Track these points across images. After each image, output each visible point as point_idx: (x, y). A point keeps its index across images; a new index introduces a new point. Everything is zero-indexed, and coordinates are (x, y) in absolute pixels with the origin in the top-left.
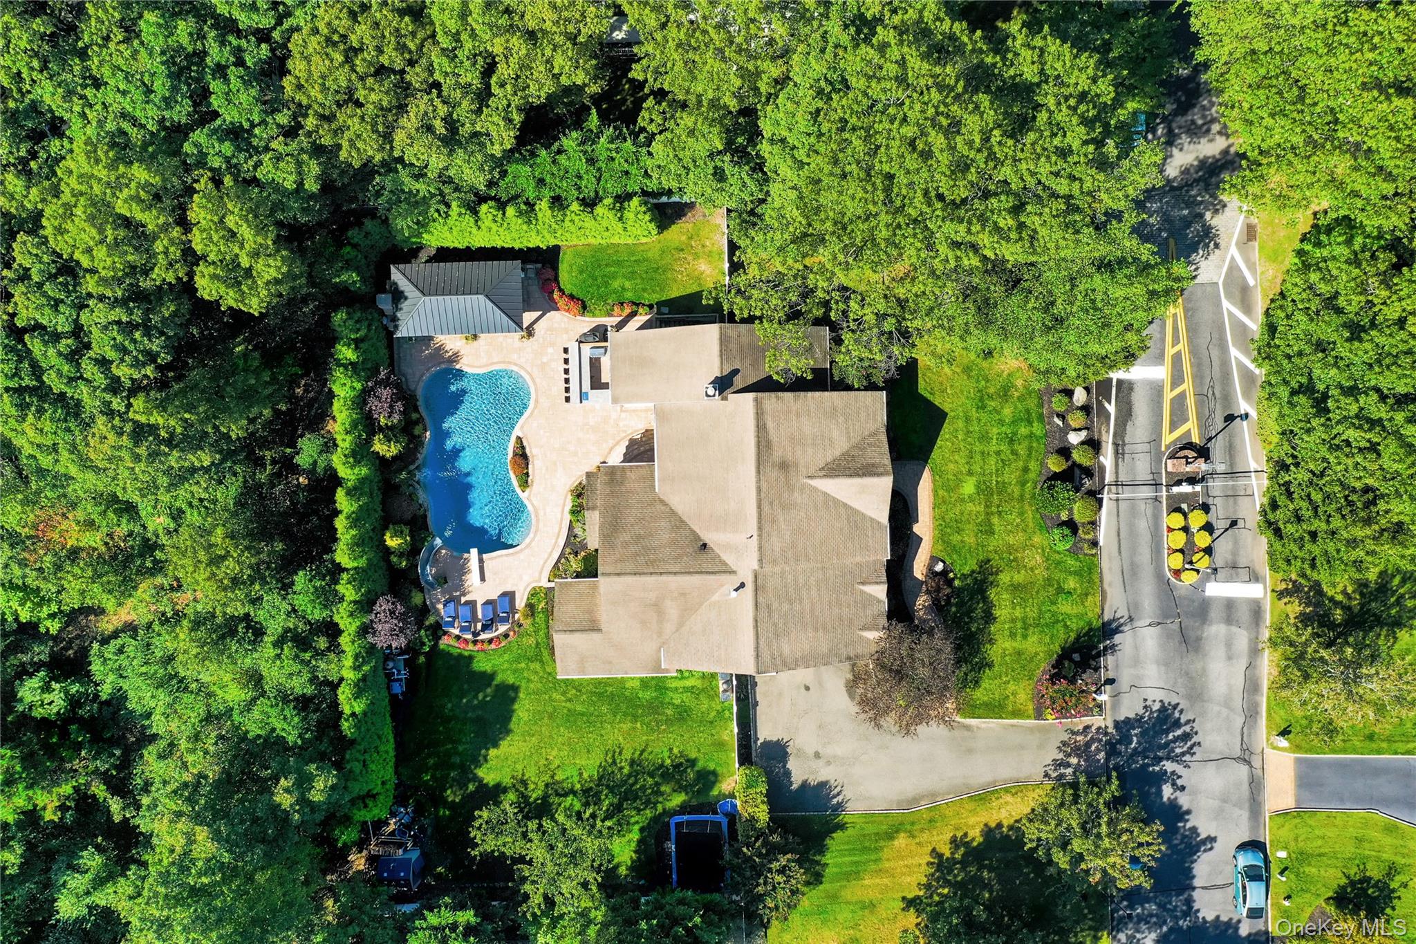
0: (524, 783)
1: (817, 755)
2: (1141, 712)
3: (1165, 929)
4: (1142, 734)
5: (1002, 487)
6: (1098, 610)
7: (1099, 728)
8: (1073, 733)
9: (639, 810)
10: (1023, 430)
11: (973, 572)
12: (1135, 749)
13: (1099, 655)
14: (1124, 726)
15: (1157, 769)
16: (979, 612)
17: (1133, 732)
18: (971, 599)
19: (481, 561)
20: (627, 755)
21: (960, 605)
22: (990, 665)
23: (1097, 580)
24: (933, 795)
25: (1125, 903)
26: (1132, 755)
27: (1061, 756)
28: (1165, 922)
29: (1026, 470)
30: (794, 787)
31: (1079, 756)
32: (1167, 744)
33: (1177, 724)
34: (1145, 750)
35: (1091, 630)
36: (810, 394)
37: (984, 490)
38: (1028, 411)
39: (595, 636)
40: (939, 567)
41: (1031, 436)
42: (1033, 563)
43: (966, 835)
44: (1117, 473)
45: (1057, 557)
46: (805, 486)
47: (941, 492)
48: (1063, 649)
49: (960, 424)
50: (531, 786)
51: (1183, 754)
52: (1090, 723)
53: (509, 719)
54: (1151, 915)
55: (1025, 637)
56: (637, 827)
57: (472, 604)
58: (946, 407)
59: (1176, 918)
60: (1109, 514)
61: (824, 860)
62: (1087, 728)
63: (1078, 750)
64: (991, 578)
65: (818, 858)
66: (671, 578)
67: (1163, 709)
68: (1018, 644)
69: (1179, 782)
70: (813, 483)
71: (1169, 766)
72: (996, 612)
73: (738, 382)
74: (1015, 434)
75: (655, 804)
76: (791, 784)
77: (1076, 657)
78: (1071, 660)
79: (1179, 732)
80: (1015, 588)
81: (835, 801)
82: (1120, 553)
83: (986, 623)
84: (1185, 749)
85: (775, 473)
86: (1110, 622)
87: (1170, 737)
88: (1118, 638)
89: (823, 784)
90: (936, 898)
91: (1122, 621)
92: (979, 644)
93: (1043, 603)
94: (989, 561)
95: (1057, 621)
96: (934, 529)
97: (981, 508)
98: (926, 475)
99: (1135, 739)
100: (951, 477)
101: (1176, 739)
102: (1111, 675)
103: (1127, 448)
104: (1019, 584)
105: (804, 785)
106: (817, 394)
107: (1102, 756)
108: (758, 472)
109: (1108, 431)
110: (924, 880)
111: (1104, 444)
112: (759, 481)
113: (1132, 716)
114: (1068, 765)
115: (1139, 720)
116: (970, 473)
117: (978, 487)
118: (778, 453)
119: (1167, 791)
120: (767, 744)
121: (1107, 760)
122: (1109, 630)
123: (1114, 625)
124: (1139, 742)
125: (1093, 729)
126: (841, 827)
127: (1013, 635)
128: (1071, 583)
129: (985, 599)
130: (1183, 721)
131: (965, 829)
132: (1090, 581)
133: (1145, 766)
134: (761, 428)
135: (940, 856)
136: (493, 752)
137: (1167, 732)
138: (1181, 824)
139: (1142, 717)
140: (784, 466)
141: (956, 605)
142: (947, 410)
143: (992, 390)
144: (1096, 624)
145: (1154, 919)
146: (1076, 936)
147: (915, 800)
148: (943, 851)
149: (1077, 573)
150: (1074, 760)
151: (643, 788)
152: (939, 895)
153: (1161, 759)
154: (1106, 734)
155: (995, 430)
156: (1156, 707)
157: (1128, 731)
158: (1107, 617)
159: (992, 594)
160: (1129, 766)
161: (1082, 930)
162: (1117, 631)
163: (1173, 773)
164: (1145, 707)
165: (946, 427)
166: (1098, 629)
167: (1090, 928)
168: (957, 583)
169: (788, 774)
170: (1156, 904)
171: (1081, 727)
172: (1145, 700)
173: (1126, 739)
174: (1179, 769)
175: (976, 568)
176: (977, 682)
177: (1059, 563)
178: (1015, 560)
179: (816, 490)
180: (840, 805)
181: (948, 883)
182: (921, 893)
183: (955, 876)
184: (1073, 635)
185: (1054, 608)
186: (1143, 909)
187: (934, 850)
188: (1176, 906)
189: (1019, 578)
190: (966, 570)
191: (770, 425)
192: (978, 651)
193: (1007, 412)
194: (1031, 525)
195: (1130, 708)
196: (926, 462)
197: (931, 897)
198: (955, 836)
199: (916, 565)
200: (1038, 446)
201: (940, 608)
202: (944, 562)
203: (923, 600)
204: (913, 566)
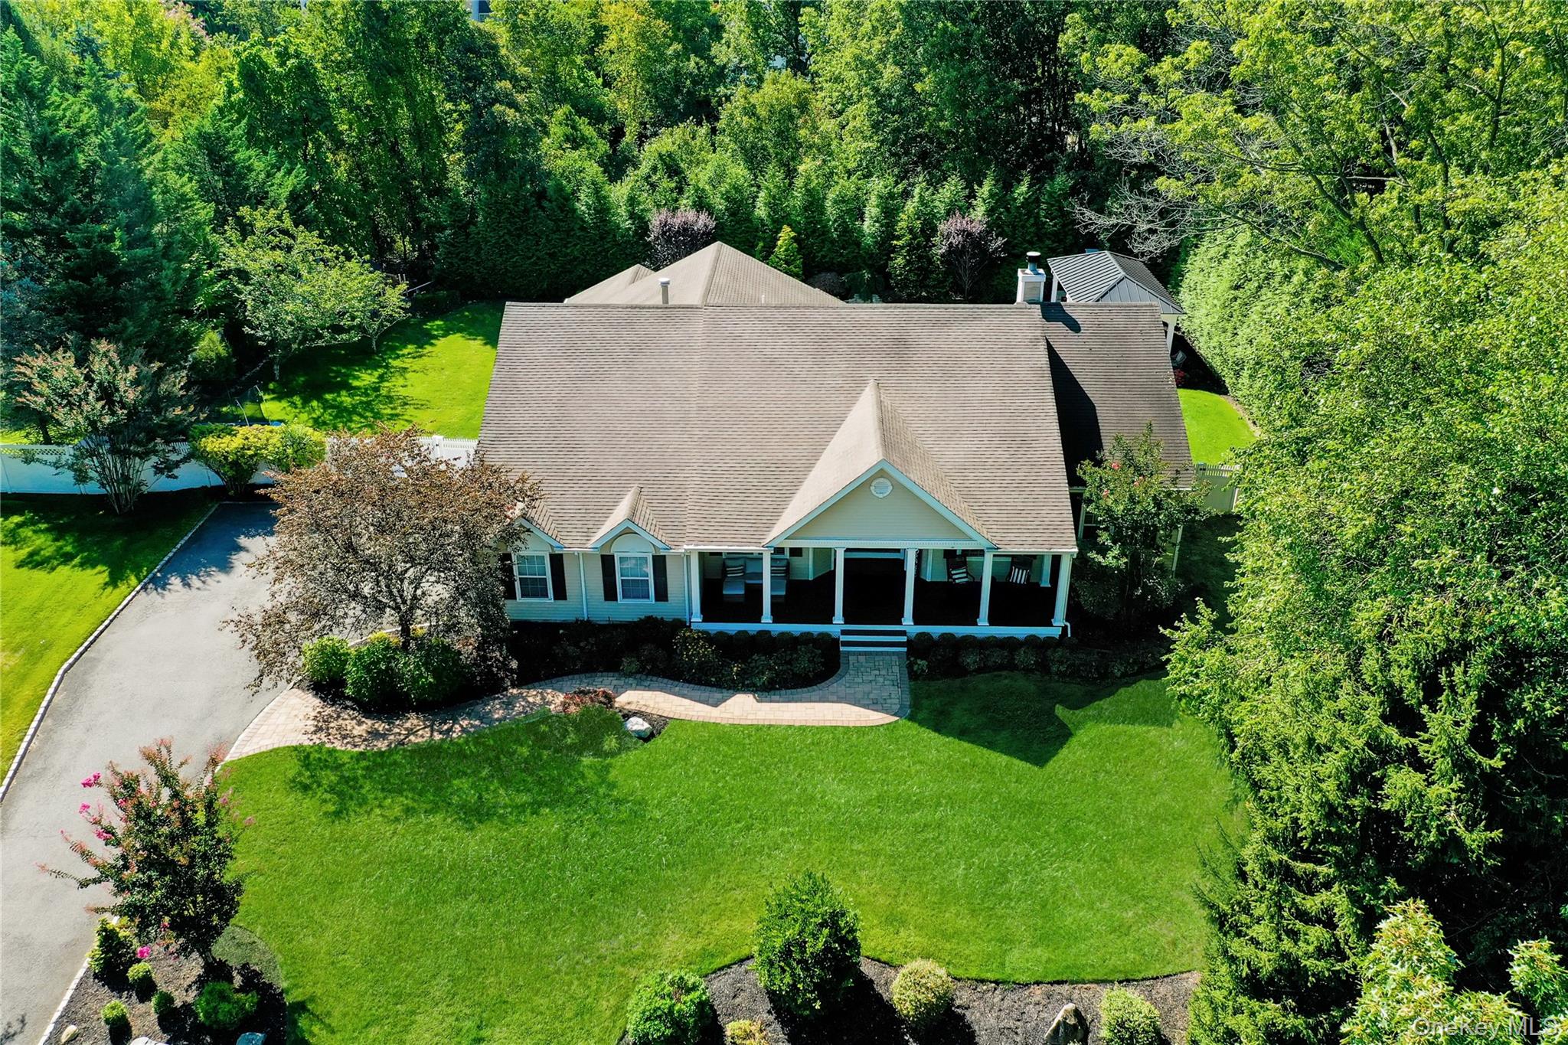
0: (419, 356)
11: (611, 787)
16: (498, 795)
21: (530, 764)
22: (341, 812)
29: (894, 920)
40: (637, 727)
41: (1004, 942)
49: (1023, 790)
50: (409, 361)
58: (1056, 767)
72: (486, 830)
83: (464, 809)
92: (410, 792)
96: (736, 728)
98: (877, 718)
168: (588, 759)
175: (620, 793)
179: (852, 394)
190: (613, 775)
192: (390, 791)
194: (720, 927)
196: (910, 718)
199: (648, 694)
200: (975, 956)
201: (531, 728)
202: (646, 738)
203: (554, 699)
204: (649, 688)
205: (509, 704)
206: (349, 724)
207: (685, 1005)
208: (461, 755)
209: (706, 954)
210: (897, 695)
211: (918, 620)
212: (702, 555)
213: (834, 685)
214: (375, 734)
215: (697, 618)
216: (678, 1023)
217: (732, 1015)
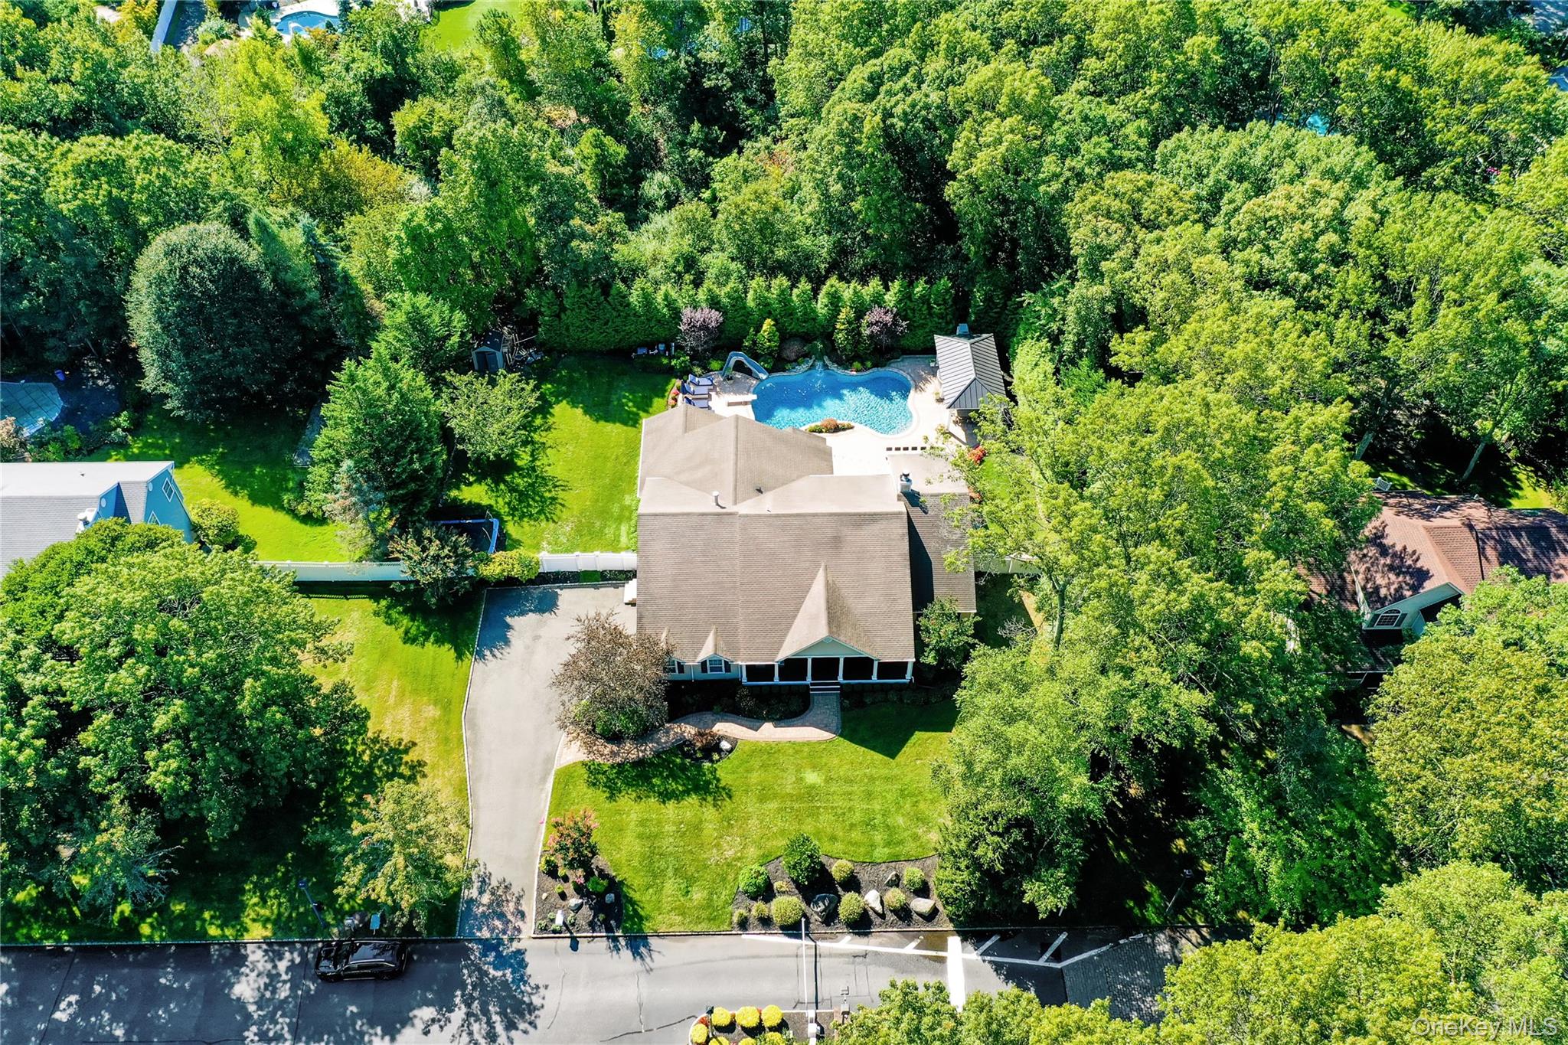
0: (549, 429)
1: (537, 638)
2: (532, 982)
3: (252, 1008)
4: (505, 984)
5: (814, 813)
6: (663, 929)
7: (519, 930)
8: (518, 899)
9: (509, 504)
10: (879, 837)
11: (718, 780)
12: (486, 974)
13: (609, 929)
14: (518, 961)
15: (458, 1000)
16: (673, 785)
17: (508, 972)
18: (688, 778)
19: (746, 403)
20: (561, 495)
21: (683, 768)
22: (612, 797)
23: (699, 928)
24: (475, 744)
25: (298, 960)
26: (479, 970)
27: (494, 883)
28: (260, 1008)
29: (833, 839)
30: (508, 620)
31: (489, 906)
32: (485, 1012)
33: (511, 1026)
34: (483, 986)
35: (641, 918)
36: (908, 571)
37: (811, 794)
38: (901, 842)
39: (681, 431)
40: (725, 745)
41: (873, 846)
42: (726, 846)
43: (424, 776)
44: (830, 955)
45: (731, 877)
46: (818, 566)
47: (806, 749)
48: (621, 883)
49: (885, 772)
50: (544, 434)
51: (471, 1034)
52: (527, 919)
53: (607, 421)
54: (274, 992)
55: (640, 836)
56: (492, 502)
57: (710, 398)
58: (900, 758)
59: (261, 1022)
60: (780, 945)
61: (428, 645)
62: (522, 915)
63: (498, 902)
64: (710, 799)
65: (432, 639)
66: (732, 463)
67: (531, 1008)
68: (632, 830)
69: (435, 1028)
70: (821, 574)
71: (458, 1015)
72: (671, 804)
73: (916, 512)
74: (874, 827)
75: (513, 515)
76: (512, 616)
77: (610, 898)
78: (608, 890)
79: (499, 1028)
80: (697, 827)
81: (487, 653)
82: (731, 958)
83: (660, 794)
84: (476, 1036)
85: (830, 532)
86: (646, 945)
87: (496, 1018)
88: (626, 953)
89: (507, 642)
90: (360, 748)
91: (648, 960)
92: (637, 785)
93: (677, 859)
94: (730, 797)
95: (655, 877)
96: (767, 743)
97: (789, 789)
98: (826, 735)
99: (500, 973)
100: (824, 760)
101: (490, 1024)
102: (583, 944)
103: (862, 968)
104: (701, 830)
105: (509, 627)
106: (908, 579)
107: (485, 934)
108: (831, 515)
109: (881, 945)
110: (383, 737)
111: (865, 940)
112: (824, 515)
113: (529, 971)
114: (481, 892)
115: (523, 980)
116: (829, 780)
117: (813, 787)
118: (849, 534)
119: (427, 1013)
120: (556, 595)
121: (479, 941)
122: (638, 942)
123: (642, 950)
124: (495, 978)
125: (520, 923)
126: (460, 656)
127: (642, 823)
128: (698, 895)
129: (687, 792)
130: (513, 1033)
131: (430, 775)
132: (699, 920)
133: (463, 986)
134: (873, 518)
135: (406, 751)
136: (579, 411)
137: (502, 1013)
138: (379, 1030)
139: (525, 983)
140: (837, 542)
141: (683, 764)
142: (898, 758)
143: (922, 806)
144: (647, 927)
145: (268, 994)
146: (276, 897)
147: (473, 726)
148: (411, 753)
149: (709, 904)
150: (486, 899)
151: (529, 506)
152: (364, 752)
153: (468, 1005)
154: (511, 940)
155: (877, 807)
156: (536, 1000)
157: (511, 966)
158: (653, 941)
159: (693, 800)
160: (467, 967)
161: (280, 905)
162: (636, 953)
163: (448, 1020)
164: (538, 987)
165: (878, 757)
166: (641, 930)
167: (280, 915)
168: (707, 765)
169: (522, 613)
170: (286, 998)
171: (524, 908)
172: (546, 987)
173: (501, 962)
174: (452, 1028)
175: (722, 784)
176: (594, 784)
177: (724, 879)
178: (730, 826)
179: (813, 578)
180: (484, 657)
181: (374, 759)
182: (370, 734)
183: (380, 768)
184: (636, 896)
185: (670, 872)
186: (285, 982)
187: (414, 744)
188: (276, 1023)
189: (710, 830)
190: (719, 774)
191: (876, 528)
192: (629, 785)
193: (900, 821)
194: (769, 844)
195: (537, 968)
196: (841, 735)
197: (364, 743)
198: (425, 764)
199: (727, 724)
200: (861, 854)
201: (680, 747)
202: (730, 751)
203: (689, 730)
204: (727, 721)
205: (667, 732)
206: (601, 748)
207: (760, 880)
208: (652, 764)
209: (764, 856)
210: (835, 721)
211: (845, 678)
212: (748, 667)
213: (810, 716)
214: (613, 754)
215: (744, 680)
216: (758, 887)
217: (776, 879)
